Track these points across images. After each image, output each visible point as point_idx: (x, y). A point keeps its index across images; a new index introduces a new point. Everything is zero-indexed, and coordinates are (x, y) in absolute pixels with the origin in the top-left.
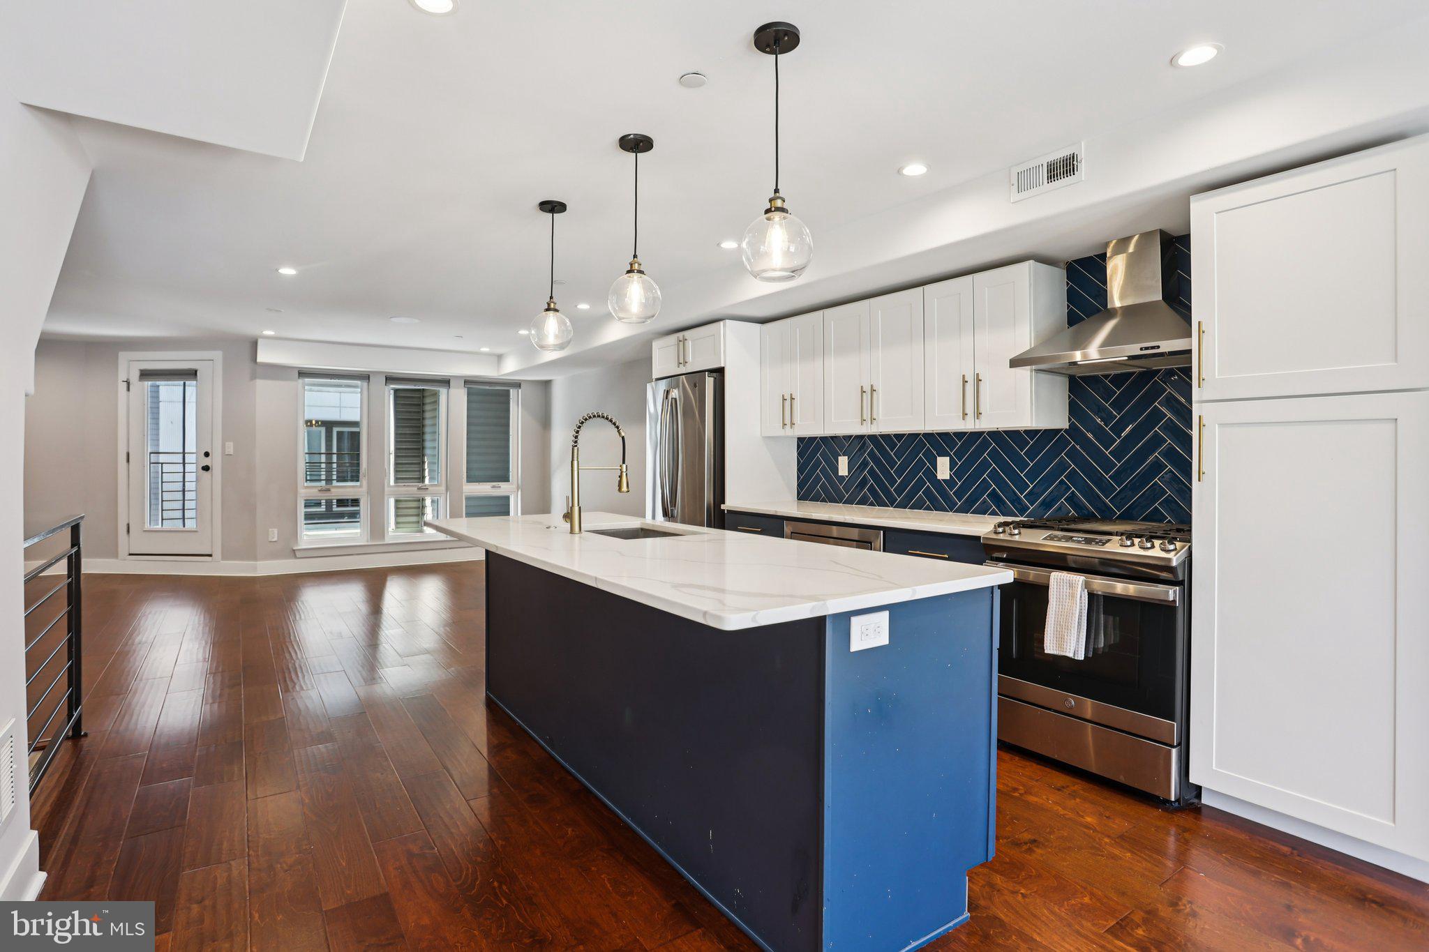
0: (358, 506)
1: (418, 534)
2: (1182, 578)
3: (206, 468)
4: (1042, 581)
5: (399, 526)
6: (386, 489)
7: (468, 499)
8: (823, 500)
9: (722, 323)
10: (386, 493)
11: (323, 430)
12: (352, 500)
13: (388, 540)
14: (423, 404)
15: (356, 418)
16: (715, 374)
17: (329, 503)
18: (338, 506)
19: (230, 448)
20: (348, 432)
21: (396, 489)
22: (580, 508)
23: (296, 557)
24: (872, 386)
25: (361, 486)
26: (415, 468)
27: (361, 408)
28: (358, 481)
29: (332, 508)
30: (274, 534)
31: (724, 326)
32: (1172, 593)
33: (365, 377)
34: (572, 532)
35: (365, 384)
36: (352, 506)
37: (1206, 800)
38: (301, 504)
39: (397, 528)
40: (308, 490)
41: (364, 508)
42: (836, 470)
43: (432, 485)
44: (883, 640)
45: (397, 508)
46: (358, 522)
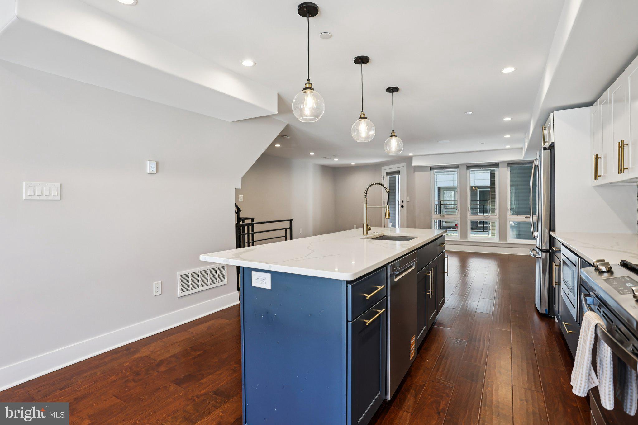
3: (402, 207)
19: (409, 198)
33: (457, 167)
46: (457, 230)
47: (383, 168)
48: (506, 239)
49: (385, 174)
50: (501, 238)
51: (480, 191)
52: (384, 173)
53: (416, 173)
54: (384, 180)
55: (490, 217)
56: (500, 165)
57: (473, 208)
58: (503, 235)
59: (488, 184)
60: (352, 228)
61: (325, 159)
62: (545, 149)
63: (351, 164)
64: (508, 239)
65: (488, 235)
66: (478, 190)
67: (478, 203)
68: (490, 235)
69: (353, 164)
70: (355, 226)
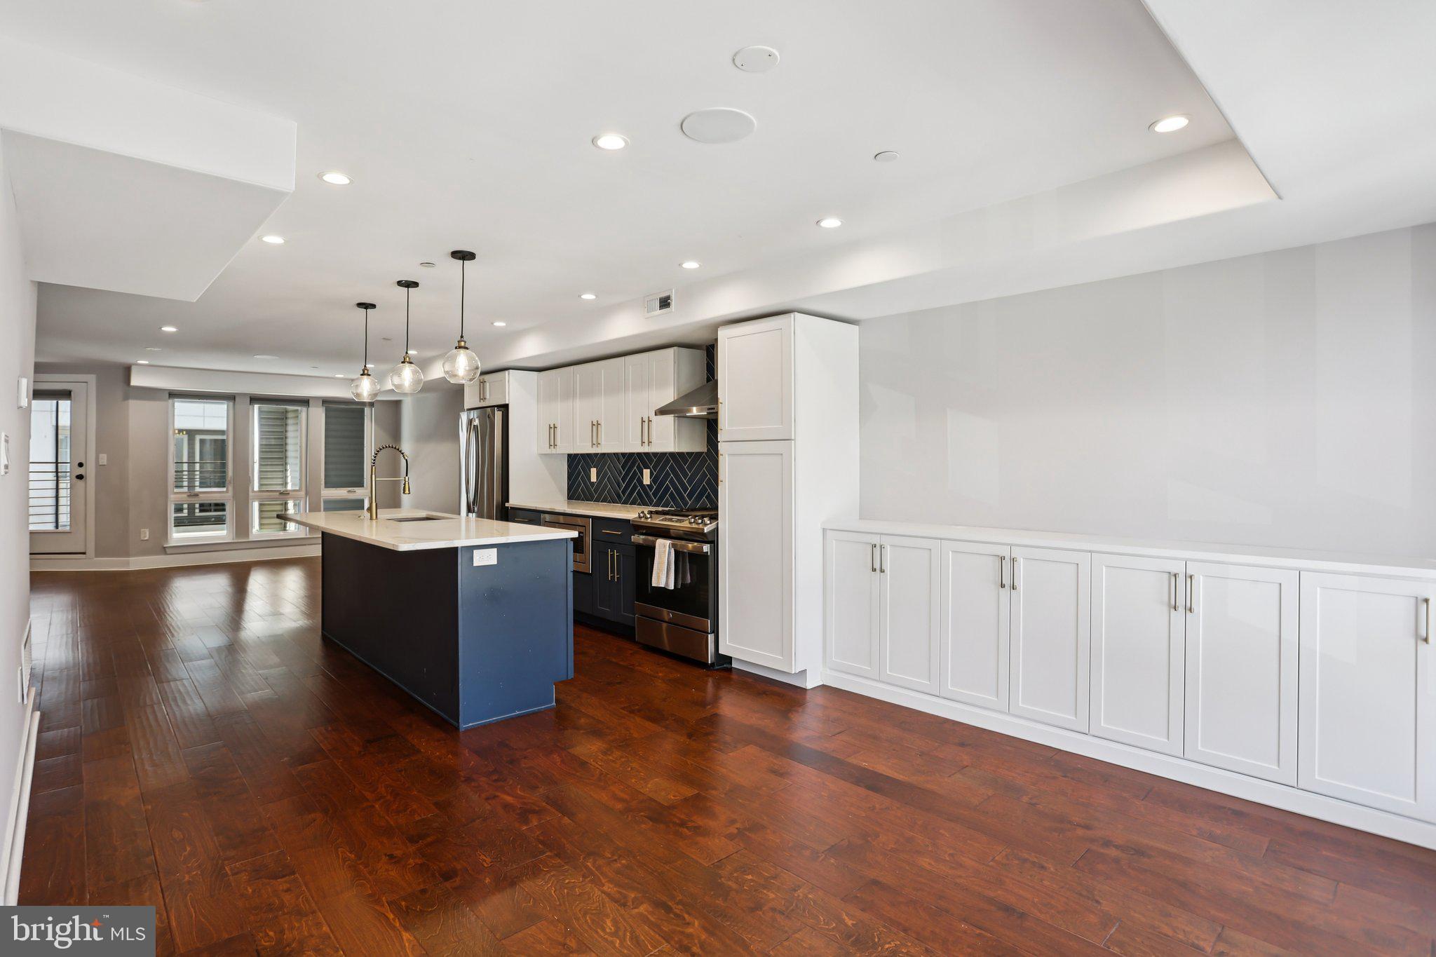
0: (224, 510)
1: (282, 533)
2: (713, 539)
3: (81, 478)
4: (650, 544)
5: (263, 527)
6: (251, 494)
7: (325, 502)
8: (583, 500)
9: (507, 372)
10: (250, 498)
11: (185, 438)
12: (216, 505)
13: (251, 538)
14: (286, 418)
15: (224, 427)
16: (502, 409)
17: (191, 508)
18: (201, 511)
19: (104, 459)
20: (211, 440)
21: (260, 494)
22: (376, 505)
23: (166, 553)
24: (597, 421)
25: (227, 492)
26: (280, 475)
27: (228, 417)
28: (224, 487)
29: (194, 513)
30: (146, 534)
31: (509, 374)
32: (706, 548)
33: (231, 398)
34: (371, 519)
35: (231, 404)
36: (215, 510)
37: (735, 665)
38: (171, 508)
39: (261, 528)
40: (176, 496)
41: (229, 513)
42: (589, 478)
43: (294, 491)
44: (494, 562)
45: (261, 511)
46: (224, 523)
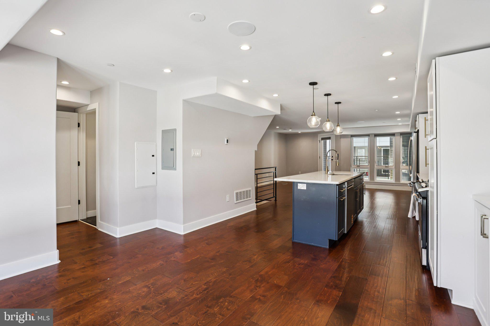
33: (368, 135)
47: (319, 135)
48: (399, 181)
49: (321, 139)
50: (396, 180)
51: (383, 149)
52: (319, 138)
53: (341, 139)
54: (320, 142)
55: (389, 167)
56: (396, 135)
57: (378, 161)
58: (397, 178)
59: (389, 145)
60: (298, 174)
61: (284, 130)
62: (415, 132)
63: (298, 132)
64: (401, 181)
65: (388, 179)
66: (382, 149)
67: (382, 158)
68: (389, 179)
69: (300, 132)
70: (300, 172)
